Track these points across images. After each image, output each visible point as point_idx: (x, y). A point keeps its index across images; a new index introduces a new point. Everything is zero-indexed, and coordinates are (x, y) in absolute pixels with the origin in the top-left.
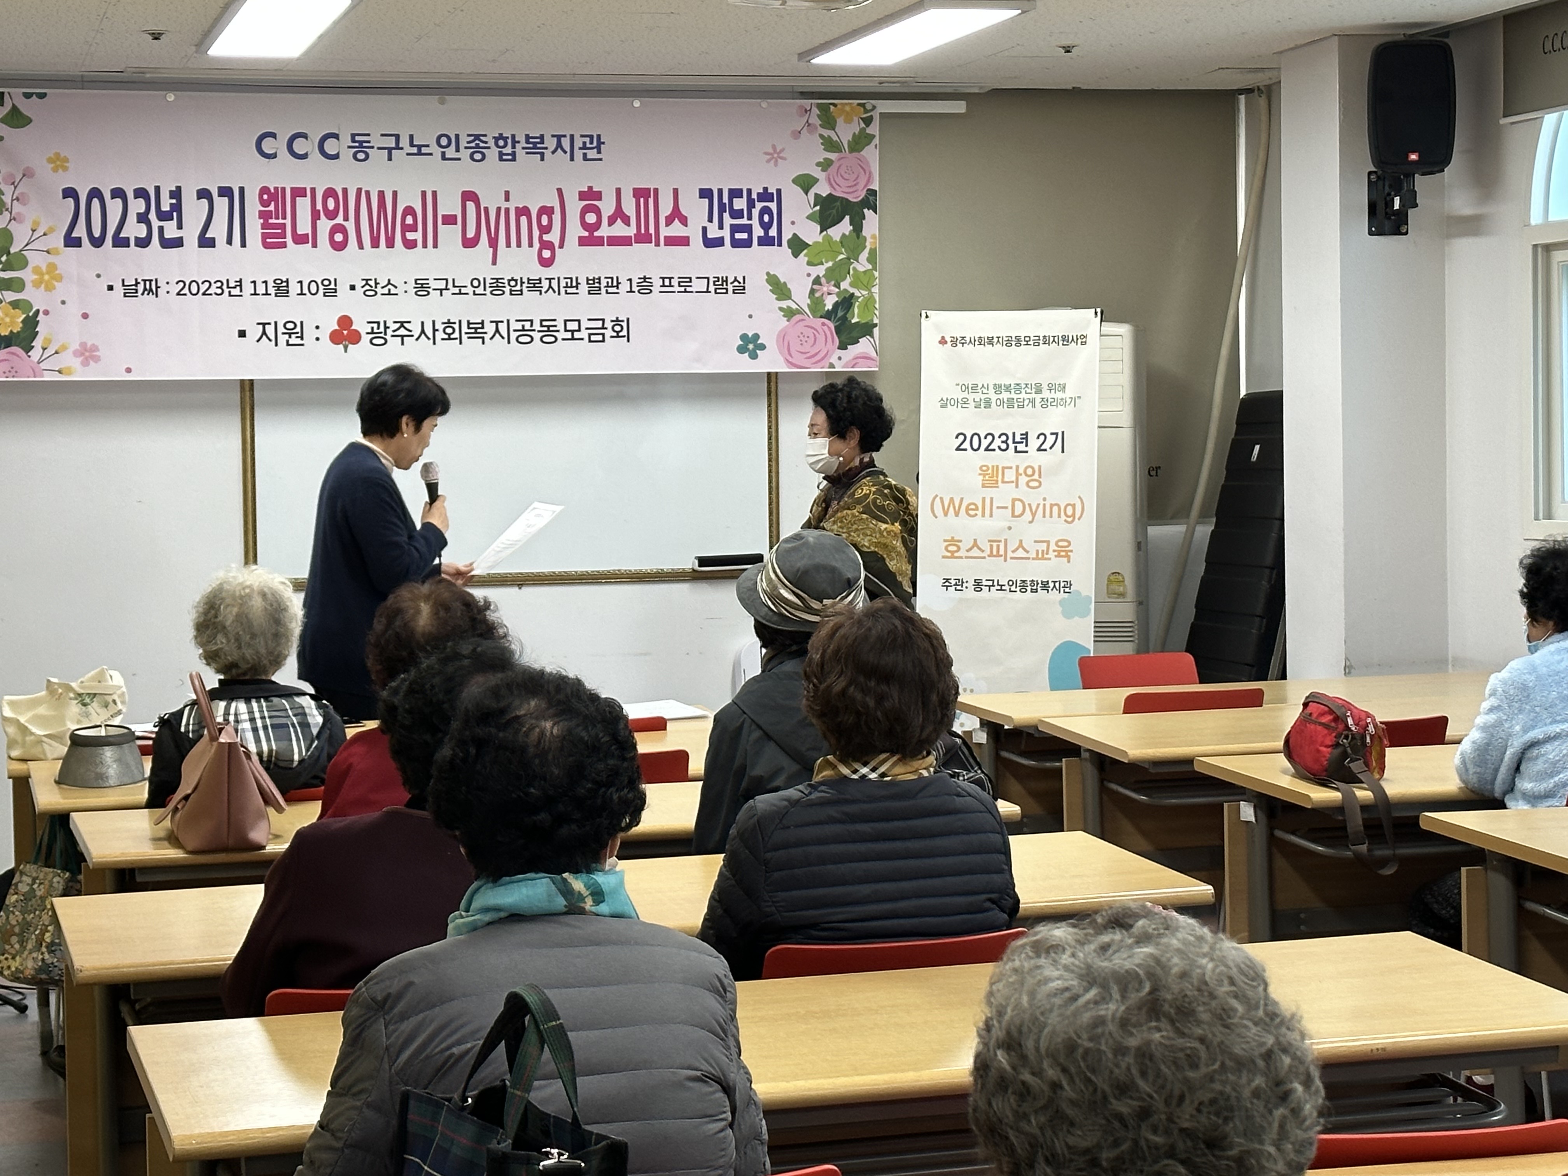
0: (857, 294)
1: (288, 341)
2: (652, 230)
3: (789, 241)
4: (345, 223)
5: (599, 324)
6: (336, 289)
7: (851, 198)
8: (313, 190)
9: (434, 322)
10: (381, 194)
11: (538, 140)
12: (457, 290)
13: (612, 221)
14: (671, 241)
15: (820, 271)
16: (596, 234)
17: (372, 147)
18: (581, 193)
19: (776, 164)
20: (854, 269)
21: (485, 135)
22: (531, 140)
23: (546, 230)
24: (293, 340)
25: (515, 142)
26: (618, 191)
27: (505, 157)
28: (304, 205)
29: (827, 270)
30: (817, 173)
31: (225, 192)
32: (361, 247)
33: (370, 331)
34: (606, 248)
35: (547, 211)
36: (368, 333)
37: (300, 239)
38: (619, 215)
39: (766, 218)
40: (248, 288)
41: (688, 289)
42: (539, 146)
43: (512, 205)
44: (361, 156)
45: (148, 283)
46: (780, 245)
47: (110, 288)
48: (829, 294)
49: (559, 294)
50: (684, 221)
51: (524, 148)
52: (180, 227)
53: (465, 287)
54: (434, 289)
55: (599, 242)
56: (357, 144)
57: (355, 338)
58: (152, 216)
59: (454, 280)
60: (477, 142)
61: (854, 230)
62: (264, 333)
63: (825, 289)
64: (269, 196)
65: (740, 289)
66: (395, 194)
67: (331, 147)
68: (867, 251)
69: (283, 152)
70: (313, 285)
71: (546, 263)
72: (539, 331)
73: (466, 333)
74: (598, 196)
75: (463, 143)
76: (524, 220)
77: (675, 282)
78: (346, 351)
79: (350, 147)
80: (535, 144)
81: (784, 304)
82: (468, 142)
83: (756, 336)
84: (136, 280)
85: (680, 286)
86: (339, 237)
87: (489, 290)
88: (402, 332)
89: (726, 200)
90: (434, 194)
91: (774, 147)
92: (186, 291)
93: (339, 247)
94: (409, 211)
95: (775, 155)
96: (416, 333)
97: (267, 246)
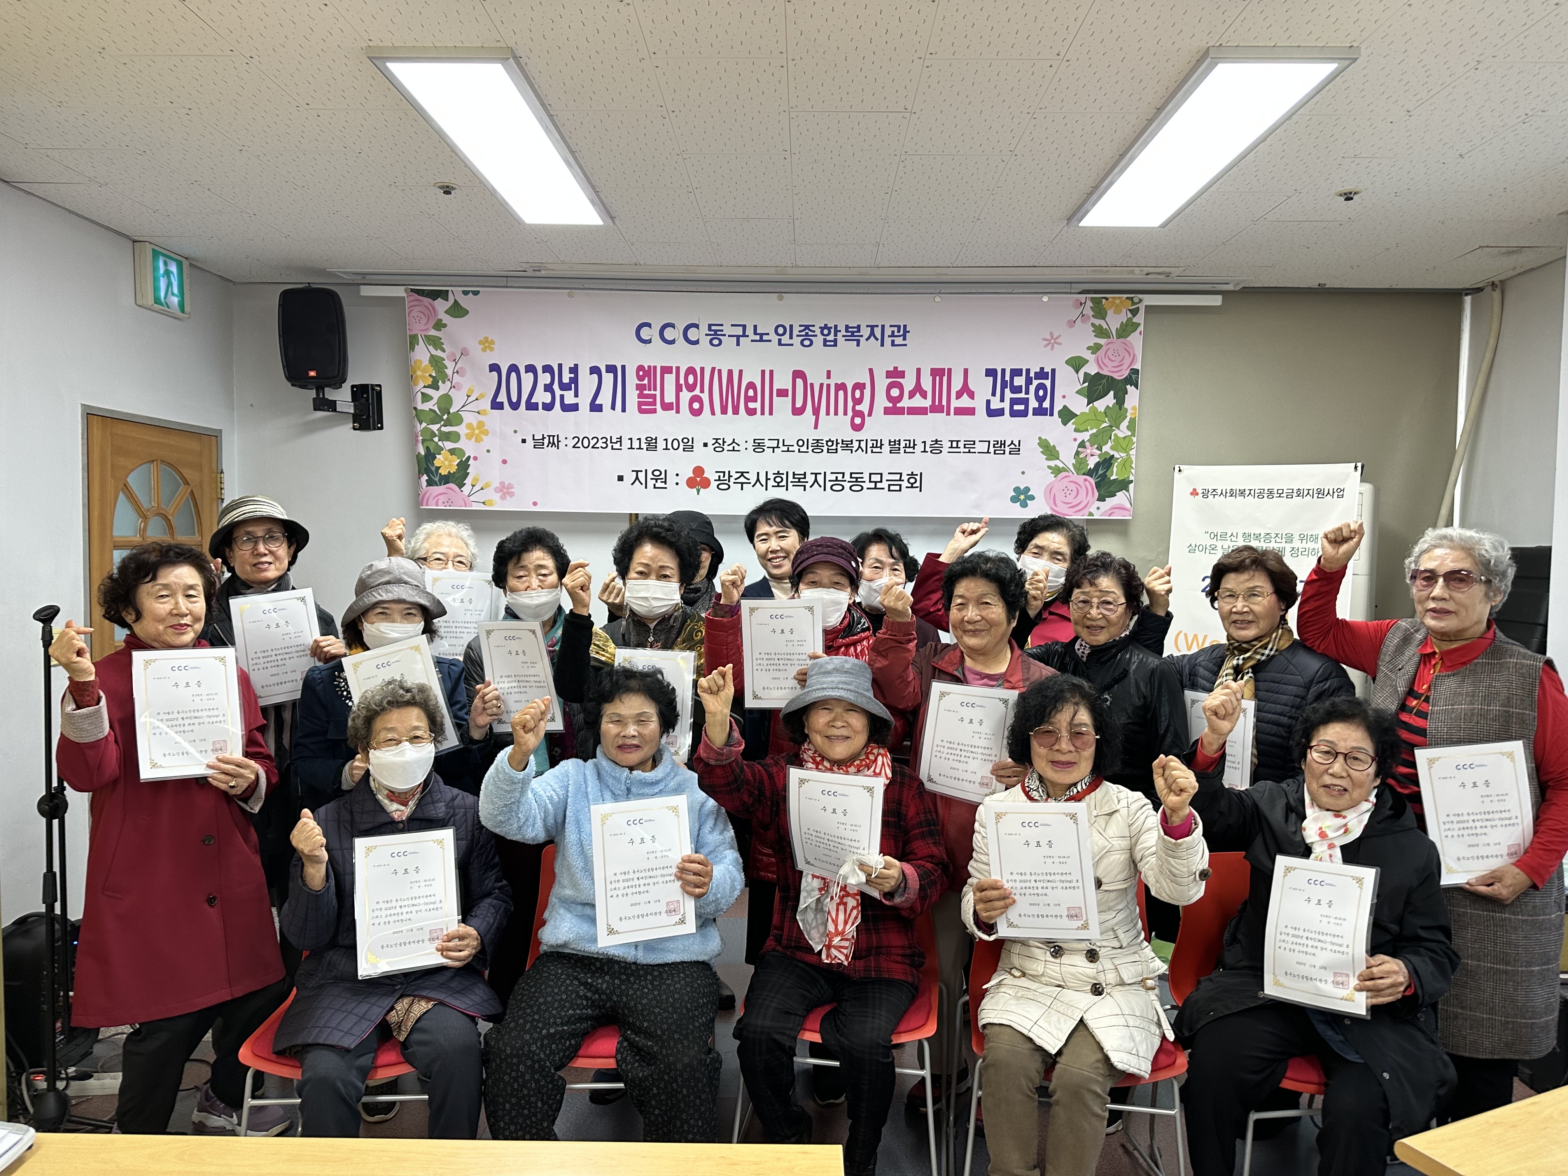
0: (1117, 455)
1: (654, 484)
2: (944, 403)
3: (1060, 412)
4: (701, 395)
5: (897, 477)
6: (692, 446)
7: (1116, 376)
8: (678, 368)
9: (767, 472)
10: (730, 372)
11: (856, 330)
12: (785, 448)
13: (912, 395)
14: (960, 411)
15: (1086, 436)
16: (898, 405)
17: (725, 335)
18: (887, 372)
19: (1052, 348)
20: (1115, 435)
21: (813, 326)
22: (850, 330)
23: (859, 401)
24: (659, 484)
25: (836, 331)
26: (919, 371)
27: (828, 343)
29: (1091, 435)
30: (1087, 355)
31: (611, 369)
32: (713, 413)
33: (717, 479)
34: (906, 416)
35: (860, 386)
36: (715, 480)
37: (667, 407)
38: (918, 389)
39: (1041, 393)
40: (626, 443)
41: (972, 450)
42: (855, 334)
43: (832, 382)
44: (716, 342)
45: (551, 438)
46: (1052, 414)
47: (524, 441)
48: (1092, 455)
49: (866, 453)
50: (971, 395)
51: (843, 336)
52: (576, 395)
53: (793, 446)
54: (768, 447)
55: (900, 411)
56: (713, 333)
57: (706, 484)
58: (556, 387)
59: (783, 440)
60: (807, 331)
61: (1117, 403)
62: (637, 478)
63: (1089, 451)
64: (644, 372)
65: (1016, 450)
66: (741, 372)
67: (692, 334)
68: (1128, 419)
69: (656, 338)
70: (676, 443)
71: (857, 428)
72: (849, 482)
73: (791, 481)
74: (902, 374)
75: (795, 333)
76: (841, 393)
77: (961, 445)
78: (698, 493)
79: (707, 335)
80: (853, 332)
81: (1053, 463)
82: (800, 332)
83: (1027, 489)
84: (543, 435)
85: (965, 447)
87: (810, 448)
88: (742, 480)
89: (1007, 378)
90: (771, 372)
91: (1052, 334)
92: (579, 444)
93: (697, 413)
94: (751, 385)
95: (1052, 341)
96: (753, 481)
97: (641, 411)
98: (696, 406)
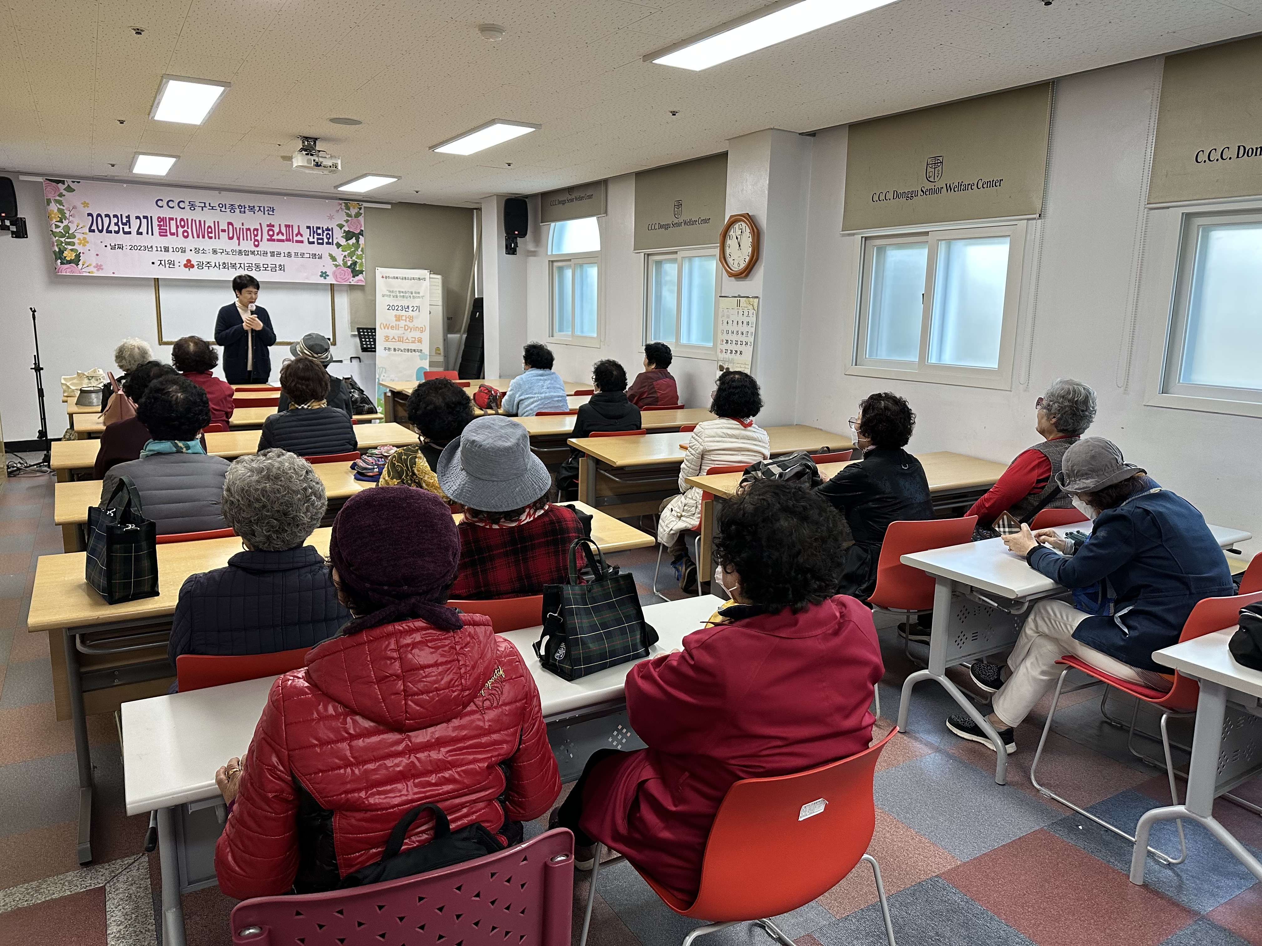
0: (358, 261)
1: (168, 266)
2: (291, 238)
3: (336, 244)
4: (187, 230)
5: (274, 266)
6: (185, 251)
7: (356, 232)
8: (176, 219)
9: (219, 262)
10: (200, 221)
12: (226, 253)
13: (278, 234)
14: (297, 241)
15: (346, 253)
16: (273, 238)
17: (196, 206)
18: (267, 225)
19: (331, 220)
20: (357, 253)
21: (235, 205)
22: (250, 207)
23: (257, 235)
24: (171, 266)
25: (245, 208)
26: (280, 225)
27: (241, 212)
28: (173, 223)
29: (348, 253)
30: (344, 223)
31: (146, 217)
32: (193, 237)
33: (197, 264)
34: (276, 243)
35: (256, 230)
37: (172, 234)
38: (280, 232)
39: (328, 236)
40: (155, 249)
41: (304, 257)
43: (244, 227)
44: (193, 209)
45: (119, 245)
46: (333, 245)
47: (106, 246)
48: (349, 261)
49: (261, 256)
50: (302, 236)
51: (248, 210)
52: (130, 228)
53: (230, 252)
54: (219, 252)
55: (274, 240)
56: (191, 205)
57: (193, 266)
58: (120, 223)
59: (225, 250)
60: (232, 207)
61: (357, 242)
62: (161, 263)
63: (348, 259)
64: (160, 219)
65: (320, 258)
66: (204, 221)
67: (182, 205)
68: (361, 248)
69: (165, 206)
70: (177, 249)
71: (257, 246)
72: (254, 267)
73: (230, 267)
74: (273, 226)
75: (227, 207)
76: (248, 232)
77: (299, 254)
78: (189, 270)
79: (188, 205)
80: (252, 208)
81: (335, 263)
82: (229, 207)
83: (326, 272)
84: (115, 244)
86: (186, 234)
87: (237, 254)
88: (208, 265)
89: (315, 230)
90: (218, 222)
91: (330, 215)
92: (132, 249)
93: (186, 237)
94: (209, 227)
95: (331, 217)
96: (213, 266)
97: (161, 236)
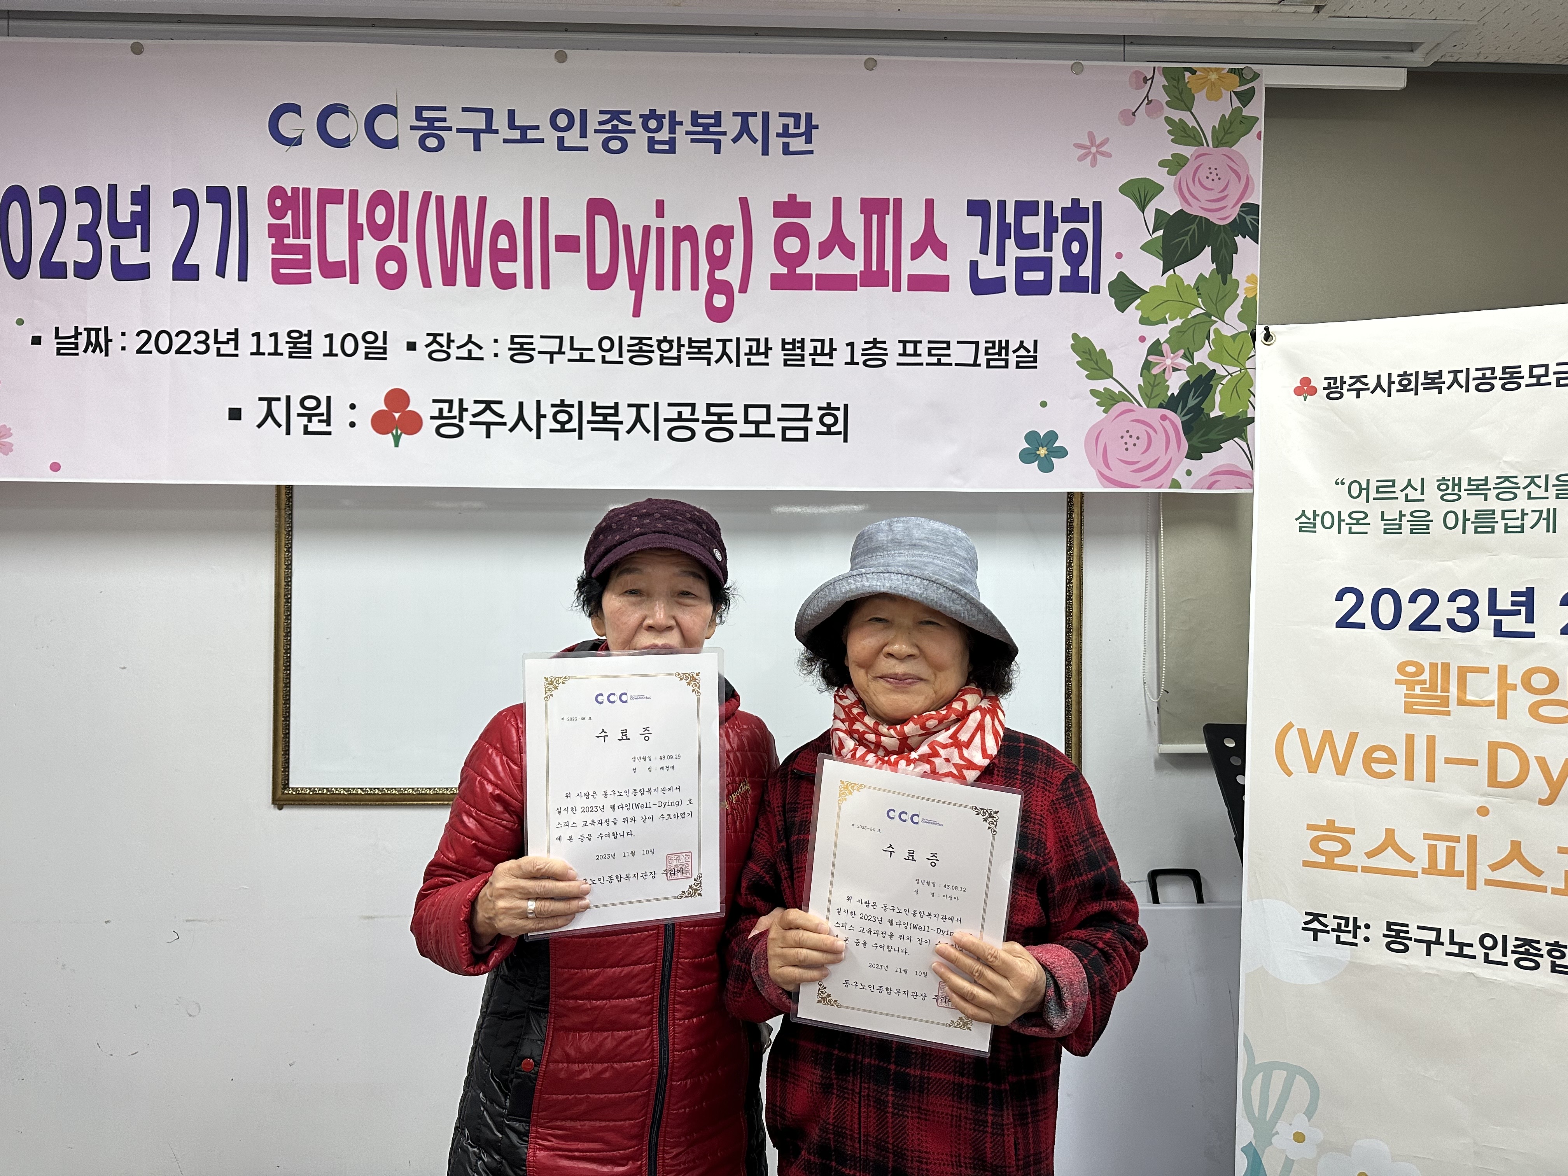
0: (1220, 371)
1: (306, 427)
2: (889, 266)
3: (1111, 285)
4: (401, 246)
5: (800, 413)
6: (385, 349)
7: (1215, 218)
8: (354, 194)
9: (538, 402)
10: (461, 202)
11: (712, 121)
12: (576, 355)
13: (825, 250)
14: (920, 283)
15: (1162, 333)
16: (799, 270)
17: (450, 129)
18: (776, 204)
19: (1094, 163)
20: (1217, 331)
21: (629, 113)
22: (700, 121)
23: (719, 262)
24: (314, 426)
25: (674, 124)
26: (837, 203)
27: (657, 147)
28: (337, 215)
29: (1171, 331)
30: (1160, 176)
31: (218, 195)
32: (427, 283)
33: (437, 414)
34: (814, 294)
35: (722, 232)
36: (432, 418)
37: (331, 270)
38: (837, 240)
39: (1075, 247)
40: (247, 344)
41: (944, 360)
42: (711, 129)
43: (668, 224)
44: (432, 143)
45: (93, 333)
46: (1096, 290)
47: (36, 341)
48: (1175, 370)
49: (738, 365)
50: (941, 251)
51: (688, 133)
52: (145, 247)
53: (591, 349)
54: (540, 352)
55: (803, 283)
56: (425, 124)
57: (413, 424)
58: (103, 230)
59: (572, 338)
60: (615, 122)
61: (1218, 270)
62: (269, 413)
63: (1168, 362)
64: (283, 201)
65: (1029, 361)
66: (483, 201)
67: (385, 127)
68: (1240, 301)
69: (312, 136)
70: (349, 342)
71: (719, 315)
72: (704, 422)
73: (589, 422)
74: (805, 210)
75: (592, 124)
76: (686, 246)
77: (922, 349)
78: (397, 445)
79: (413, 128)
80: (706, 126)
81: (1100, 385)
82: (601, 123)
83: (1052, 436)
84: (76, 328)
85: (930, 354)
87: (627, 356)
88: (488, 417)
89: (1010, 218)
90: (545, 202)
91: (1091, 136)
92: (151, 346)
93: (393, 282)
94: (503, 227)
95: (1094, 150)
96: (511, 420)
97: (279, 279)
98: (391, 267)
